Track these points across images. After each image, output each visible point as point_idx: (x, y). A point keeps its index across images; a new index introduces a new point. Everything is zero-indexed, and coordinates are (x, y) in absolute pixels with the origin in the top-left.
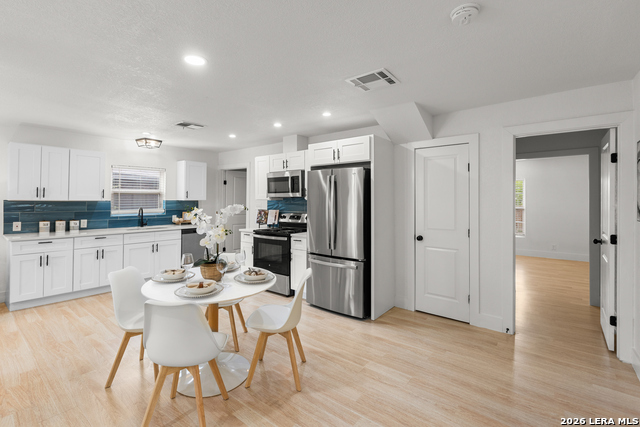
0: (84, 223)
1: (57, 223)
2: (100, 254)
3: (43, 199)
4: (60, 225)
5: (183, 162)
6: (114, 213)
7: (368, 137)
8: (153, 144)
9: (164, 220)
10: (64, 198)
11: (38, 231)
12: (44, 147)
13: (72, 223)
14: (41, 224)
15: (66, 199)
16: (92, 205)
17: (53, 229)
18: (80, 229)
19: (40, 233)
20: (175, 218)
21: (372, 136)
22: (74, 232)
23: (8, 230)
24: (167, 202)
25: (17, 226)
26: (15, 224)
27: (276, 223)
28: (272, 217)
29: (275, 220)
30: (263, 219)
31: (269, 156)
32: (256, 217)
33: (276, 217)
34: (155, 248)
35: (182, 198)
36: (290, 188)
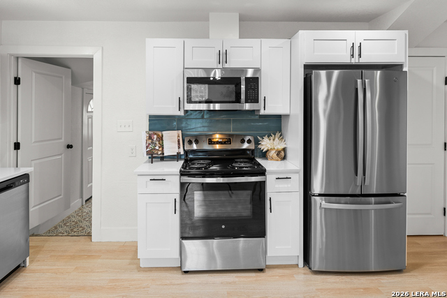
7: (403, 32)
21: (407, 32)
27: (182, 153)
28: (171, 143)
29: (179, 148)
30: (157, 148)
31: (182, 40)
32: (144, 145)
33: (179, 144)
36: (243, 96)
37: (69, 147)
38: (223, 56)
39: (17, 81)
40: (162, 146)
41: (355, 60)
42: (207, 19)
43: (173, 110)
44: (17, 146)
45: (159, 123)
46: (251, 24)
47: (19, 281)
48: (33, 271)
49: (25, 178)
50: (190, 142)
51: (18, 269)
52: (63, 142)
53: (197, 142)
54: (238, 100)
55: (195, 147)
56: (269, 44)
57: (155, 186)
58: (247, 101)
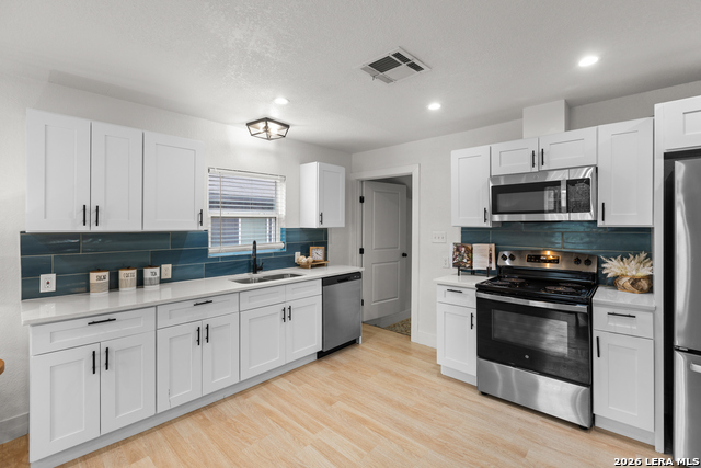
0: (167, 270)
1: (122, 273)
2: (203, 334)
4: (127, 276)
5: (315, 165)
6: (214, 250)
9: (284, 260)
10: (135, 227)
11: (88, 291)
12: (95, 124)
13: (148, 273)
14: (94, 277)
15: (137, 228)
16: (178, 238)
17: (114, 285)
18: (162, 281)
19: (92, 294)
20: (299, 257)
22: (151, 289)
23: (30, 292)
24: (287, 231)
25: (48, 282)
26: (43, 278)
27: (494, 268)
28: (482, 257)
29: (490, 262)
30: (465, 260)
31: (488, 146)
32: (451, 257)
33: (490, 258)
34: (287, 314)
35: (313, 224)
36: (564, 204)
37: (404, 255)
38: (538, 157)
39: (362, 200)
40: (471, 259)
42: (519, 116)
43: (478, 221)
44: (362, 251)
45: (471, 235)
47: (352, 352)
48: (363, 349)
49: (358, 275)
50: (504, 258)
51: (353, 343)
52: (399, 250)
53: (512, 258)
54: (558, 210)
55: (508, 263)
57: (452, 297)
58: (568, 210)
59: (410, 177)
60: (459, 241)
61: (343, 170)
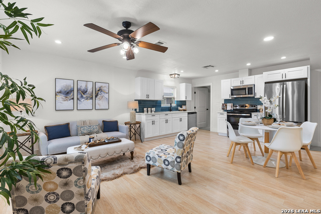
0: (153, 109)
1: (149, 109)
2: (167, 121)
3: (148, 99)
5: (184, 84)
6: (163, 105)
7: (306, 66)
8: (176, 76)
9: (176, 109)
11: (143, 112)
16: (156, 102)
20: (179, 108)
21: (309, 66)
22: (153, 113)
24: (177, 101)
27: (232, 109)
28: (229, 107)
30: (225, 108)
31: (230, 79)
33: (231, 107)
34: (181, 120)
35: (184, 99)
36: (247, 93)
37: (207, 109)
38: (242, 82)
39: (195, 93)
41: (284, 79)
42: (238, 72)
43: (228, 97)
44: (195, 108)
45: (227, 101)
46: (251, 72)
49: (195, 113)
52: (206, 108)
53: (237, 106)
54: (246, 94)
55: (236, 108)
56: (257, 76)
57: (221, 116)
58: (248, 94)
59: (210, 86)
60: (223, 103)
61: (191, 85)
